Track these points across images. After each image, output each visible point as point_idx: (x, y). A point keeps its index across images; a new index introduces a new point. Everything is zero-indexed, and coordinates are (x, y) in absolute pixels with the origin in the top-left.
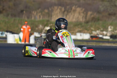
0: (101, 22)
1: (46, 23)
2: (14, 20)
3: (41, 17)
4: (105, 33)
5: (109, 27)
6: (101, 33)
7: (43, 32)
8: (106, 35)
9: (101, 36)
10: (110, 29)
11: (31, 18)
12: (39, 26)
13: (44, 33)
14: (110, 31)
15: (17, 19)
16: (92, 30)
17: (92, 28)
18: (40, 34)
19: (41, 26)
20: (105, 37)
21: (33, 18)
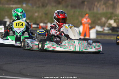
1: (109, 16)
2: (74, 12)
3: (105, 9)
7: (106, 26)
11: (94, 9)
12: (102, 19)
13: (108, 27)
15: (78, 10)
18: (103, 27)
19: (104, 19)
21: (95, 10)
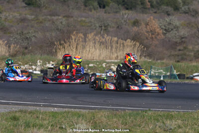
0: (29, 56)
4: (34, 67)
5: (38, 61)
6: (30, 67)
8: (35, 70)
9: (31, 71)
10: (39, 64)
14: (39, 66)
16: (20, 65)
17: (20, 63)
20: (35, 72)
